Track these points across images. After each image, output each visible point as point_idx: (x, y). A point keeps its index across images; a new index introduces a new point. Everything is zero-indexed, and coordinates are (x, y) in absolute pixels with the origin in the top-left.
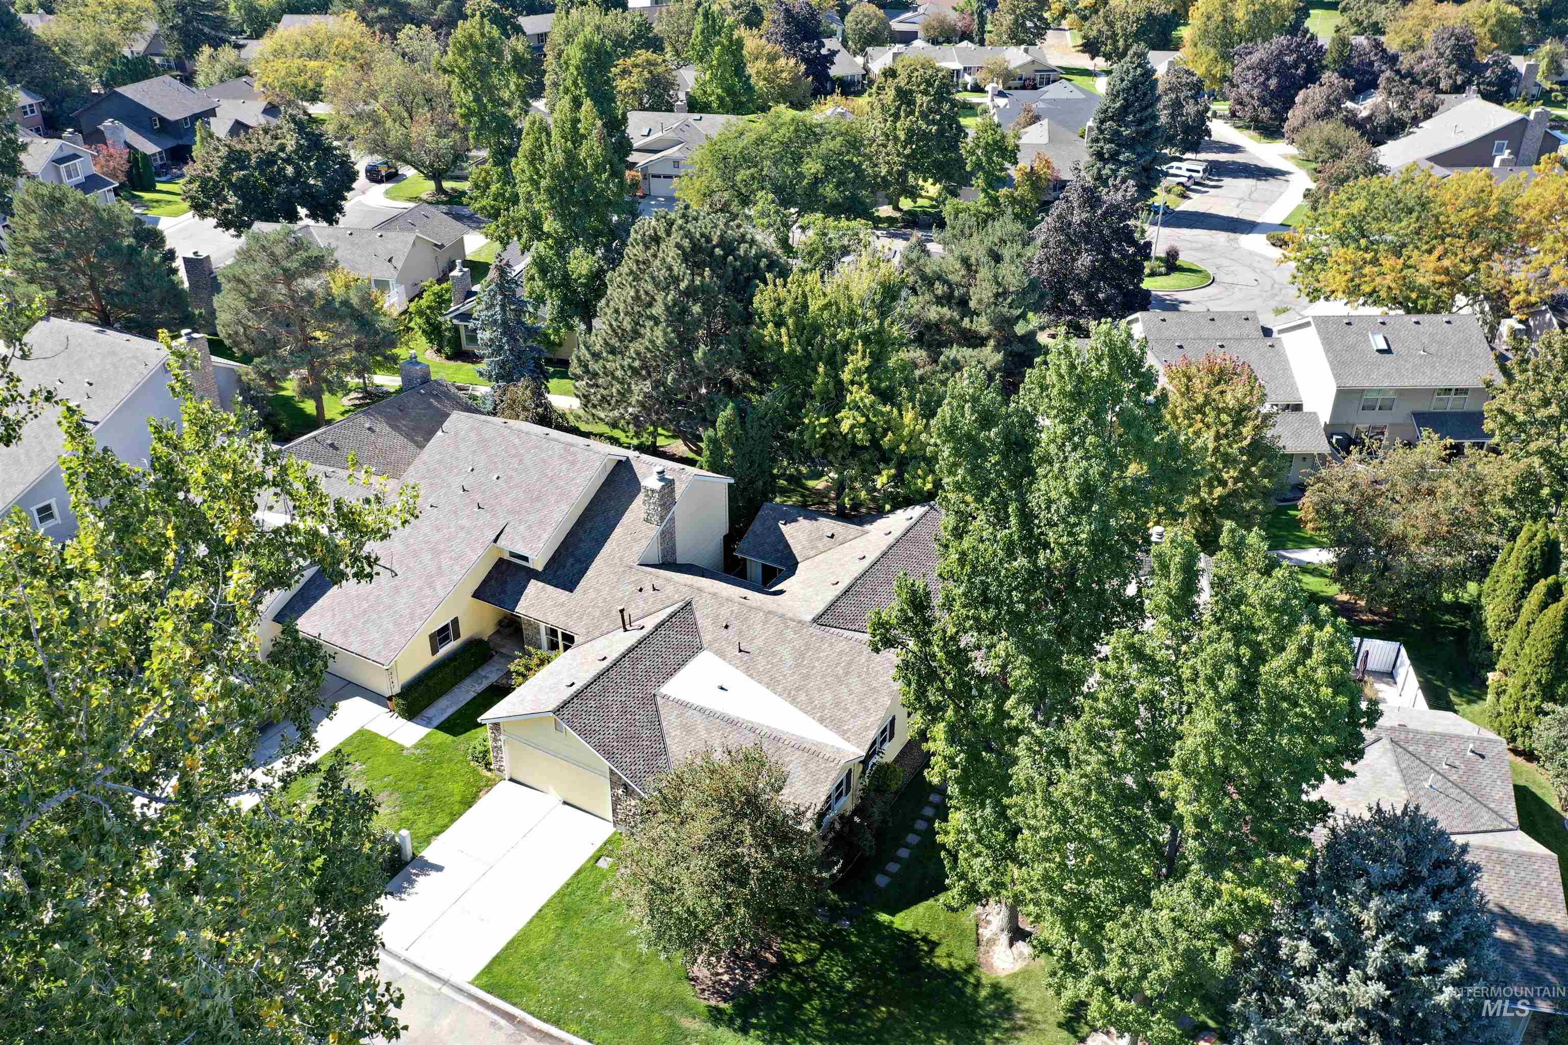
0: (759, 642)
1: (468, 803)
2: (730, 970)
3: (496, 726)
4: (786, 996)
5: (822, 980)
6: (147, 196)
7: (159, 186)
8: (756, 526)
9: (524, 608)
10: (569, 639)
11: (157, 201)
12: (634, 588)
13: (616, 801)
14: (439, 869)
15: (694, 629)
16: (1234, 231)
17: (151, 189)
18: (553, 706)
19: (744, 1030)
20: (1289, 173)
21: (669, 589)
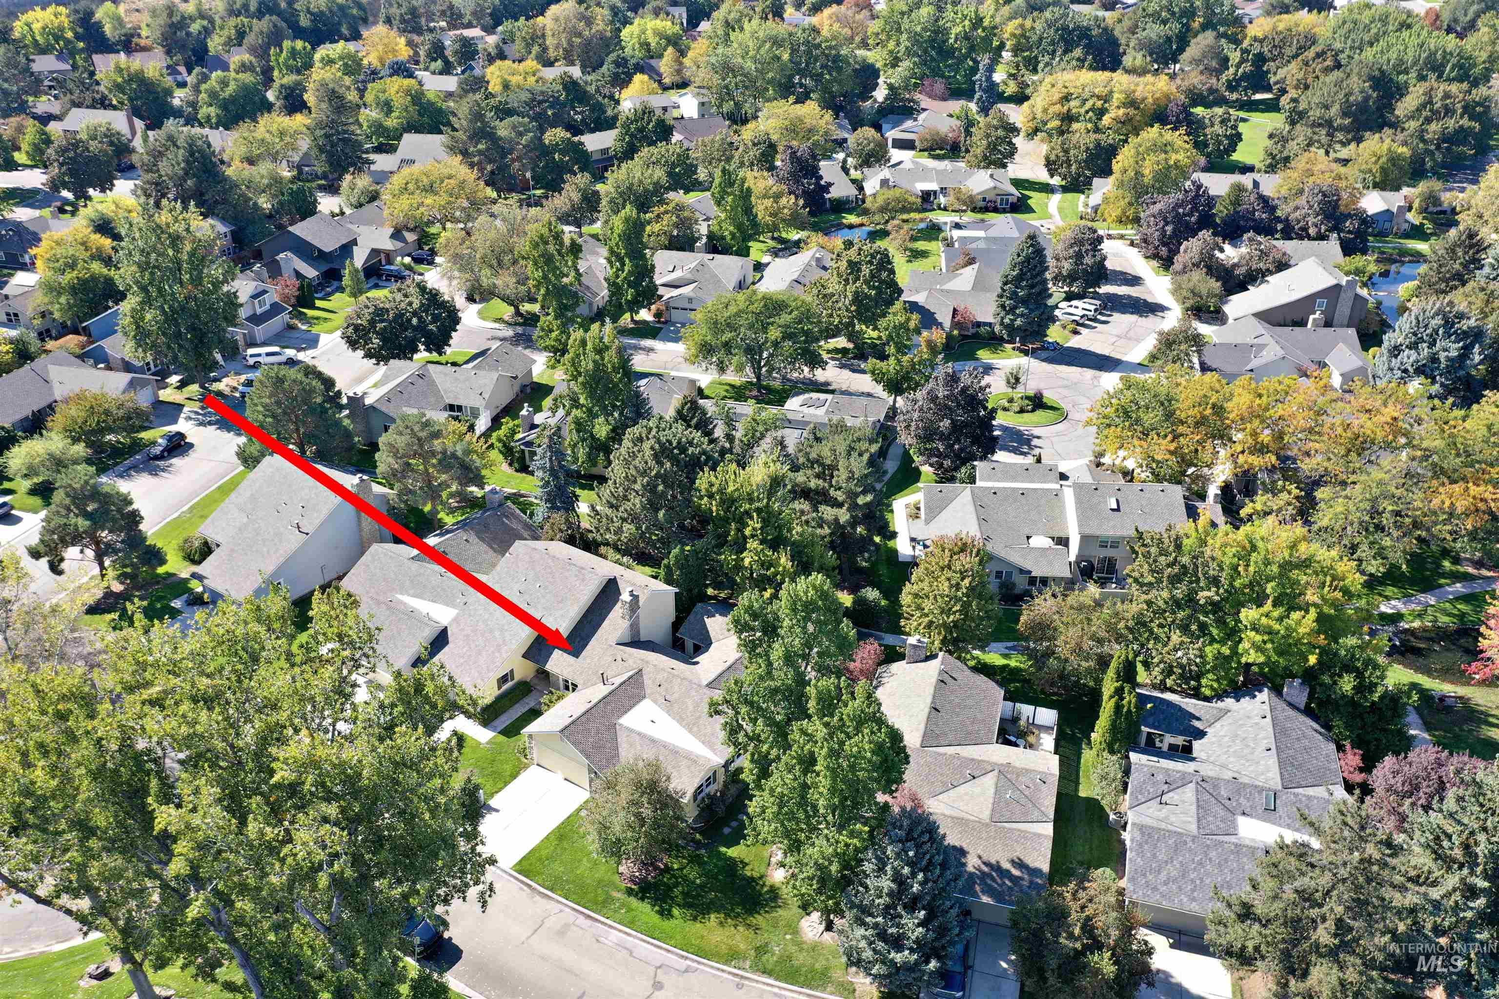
0: (676, 695)
1: (514, 776)
2: (640, 870)
3: (530, 736)
4: (665, 884)
5: (685, 878)
6: (310, 313)
7: (318, 303)
8: (691, 617)
9: (550, 666)
10: (575, 686)
11: (317, 318)
12: (611, 659)
13: (591, 781)
14: (497, 811)
15: (641, 686)
16: (1100, 369)
17: (313, 307)
18: (561, 727)
19: (642, 899)
20: (1168, 309)
21: (630, 662)
